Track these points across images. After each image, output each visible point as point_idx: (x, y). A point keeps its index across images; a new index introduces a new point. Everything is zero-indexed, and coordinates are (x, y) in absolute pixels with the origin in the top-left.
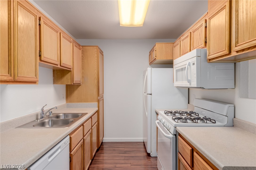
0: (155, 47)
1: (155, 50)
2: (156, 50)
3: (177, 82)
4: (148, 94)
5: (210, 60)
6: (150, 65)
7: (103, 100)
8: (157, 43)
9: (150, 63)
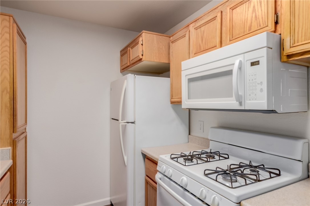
0: (141, 39)
1: (140, 43)
2: (142, 45)
3: (189, 100)
4: (128, 123)
5: (289, 56)
6: (121, 72)
7: (26, 137)
8: (144, 31)
9: (123, 69)
